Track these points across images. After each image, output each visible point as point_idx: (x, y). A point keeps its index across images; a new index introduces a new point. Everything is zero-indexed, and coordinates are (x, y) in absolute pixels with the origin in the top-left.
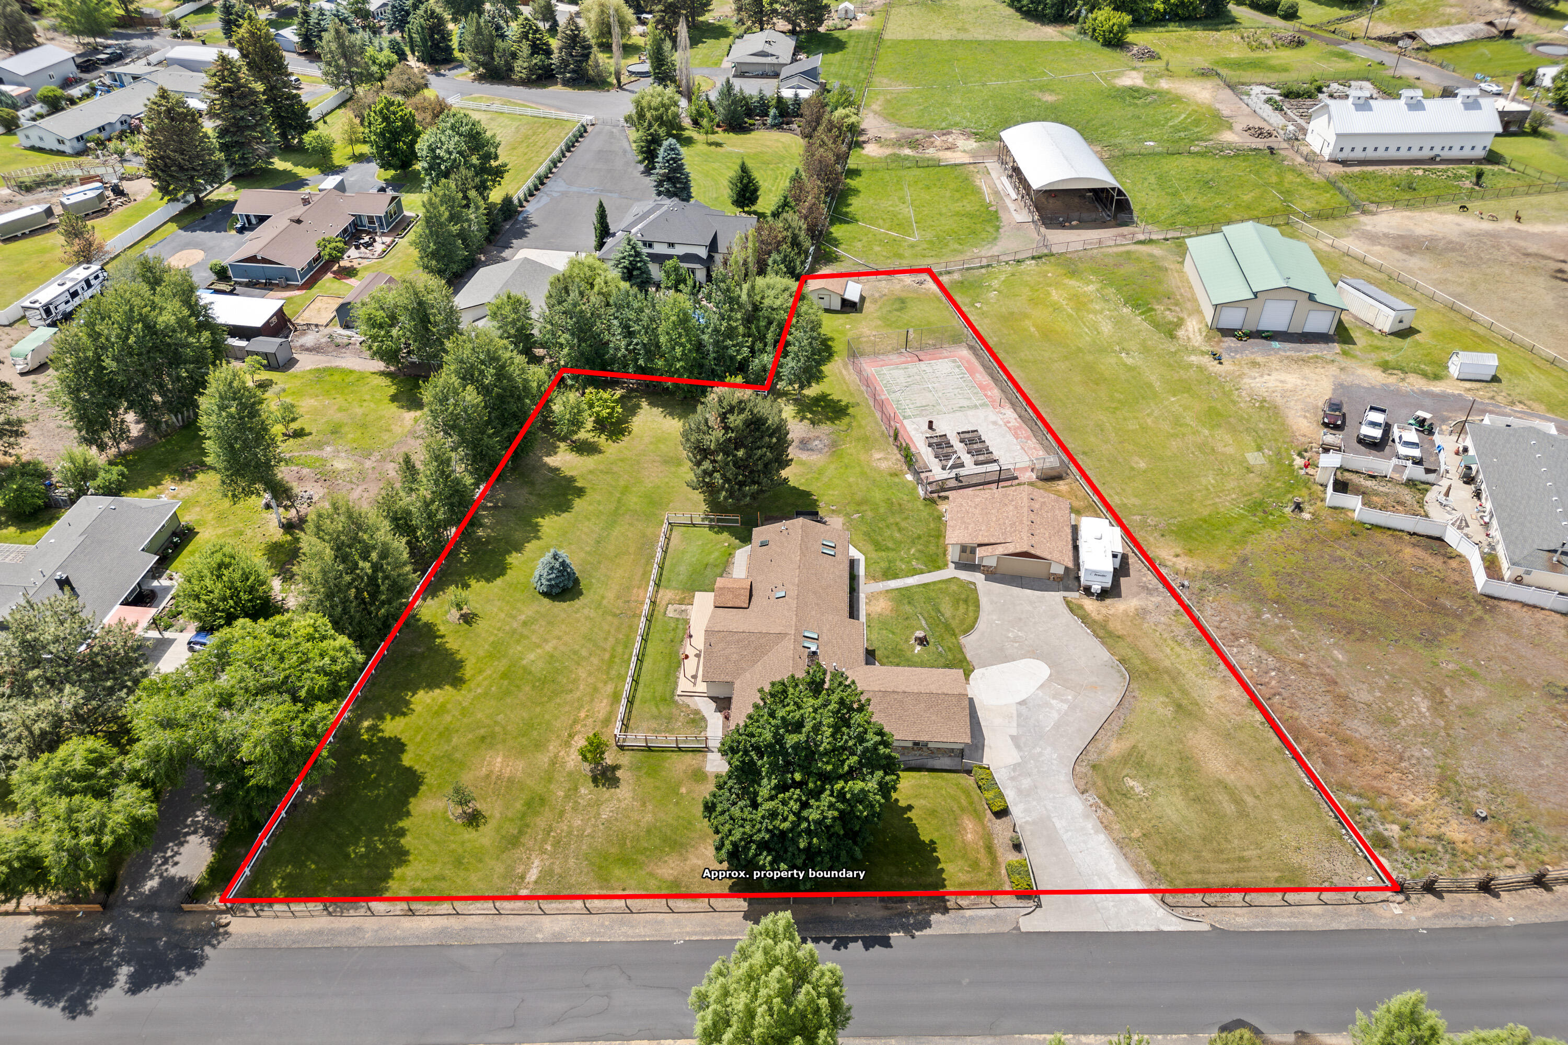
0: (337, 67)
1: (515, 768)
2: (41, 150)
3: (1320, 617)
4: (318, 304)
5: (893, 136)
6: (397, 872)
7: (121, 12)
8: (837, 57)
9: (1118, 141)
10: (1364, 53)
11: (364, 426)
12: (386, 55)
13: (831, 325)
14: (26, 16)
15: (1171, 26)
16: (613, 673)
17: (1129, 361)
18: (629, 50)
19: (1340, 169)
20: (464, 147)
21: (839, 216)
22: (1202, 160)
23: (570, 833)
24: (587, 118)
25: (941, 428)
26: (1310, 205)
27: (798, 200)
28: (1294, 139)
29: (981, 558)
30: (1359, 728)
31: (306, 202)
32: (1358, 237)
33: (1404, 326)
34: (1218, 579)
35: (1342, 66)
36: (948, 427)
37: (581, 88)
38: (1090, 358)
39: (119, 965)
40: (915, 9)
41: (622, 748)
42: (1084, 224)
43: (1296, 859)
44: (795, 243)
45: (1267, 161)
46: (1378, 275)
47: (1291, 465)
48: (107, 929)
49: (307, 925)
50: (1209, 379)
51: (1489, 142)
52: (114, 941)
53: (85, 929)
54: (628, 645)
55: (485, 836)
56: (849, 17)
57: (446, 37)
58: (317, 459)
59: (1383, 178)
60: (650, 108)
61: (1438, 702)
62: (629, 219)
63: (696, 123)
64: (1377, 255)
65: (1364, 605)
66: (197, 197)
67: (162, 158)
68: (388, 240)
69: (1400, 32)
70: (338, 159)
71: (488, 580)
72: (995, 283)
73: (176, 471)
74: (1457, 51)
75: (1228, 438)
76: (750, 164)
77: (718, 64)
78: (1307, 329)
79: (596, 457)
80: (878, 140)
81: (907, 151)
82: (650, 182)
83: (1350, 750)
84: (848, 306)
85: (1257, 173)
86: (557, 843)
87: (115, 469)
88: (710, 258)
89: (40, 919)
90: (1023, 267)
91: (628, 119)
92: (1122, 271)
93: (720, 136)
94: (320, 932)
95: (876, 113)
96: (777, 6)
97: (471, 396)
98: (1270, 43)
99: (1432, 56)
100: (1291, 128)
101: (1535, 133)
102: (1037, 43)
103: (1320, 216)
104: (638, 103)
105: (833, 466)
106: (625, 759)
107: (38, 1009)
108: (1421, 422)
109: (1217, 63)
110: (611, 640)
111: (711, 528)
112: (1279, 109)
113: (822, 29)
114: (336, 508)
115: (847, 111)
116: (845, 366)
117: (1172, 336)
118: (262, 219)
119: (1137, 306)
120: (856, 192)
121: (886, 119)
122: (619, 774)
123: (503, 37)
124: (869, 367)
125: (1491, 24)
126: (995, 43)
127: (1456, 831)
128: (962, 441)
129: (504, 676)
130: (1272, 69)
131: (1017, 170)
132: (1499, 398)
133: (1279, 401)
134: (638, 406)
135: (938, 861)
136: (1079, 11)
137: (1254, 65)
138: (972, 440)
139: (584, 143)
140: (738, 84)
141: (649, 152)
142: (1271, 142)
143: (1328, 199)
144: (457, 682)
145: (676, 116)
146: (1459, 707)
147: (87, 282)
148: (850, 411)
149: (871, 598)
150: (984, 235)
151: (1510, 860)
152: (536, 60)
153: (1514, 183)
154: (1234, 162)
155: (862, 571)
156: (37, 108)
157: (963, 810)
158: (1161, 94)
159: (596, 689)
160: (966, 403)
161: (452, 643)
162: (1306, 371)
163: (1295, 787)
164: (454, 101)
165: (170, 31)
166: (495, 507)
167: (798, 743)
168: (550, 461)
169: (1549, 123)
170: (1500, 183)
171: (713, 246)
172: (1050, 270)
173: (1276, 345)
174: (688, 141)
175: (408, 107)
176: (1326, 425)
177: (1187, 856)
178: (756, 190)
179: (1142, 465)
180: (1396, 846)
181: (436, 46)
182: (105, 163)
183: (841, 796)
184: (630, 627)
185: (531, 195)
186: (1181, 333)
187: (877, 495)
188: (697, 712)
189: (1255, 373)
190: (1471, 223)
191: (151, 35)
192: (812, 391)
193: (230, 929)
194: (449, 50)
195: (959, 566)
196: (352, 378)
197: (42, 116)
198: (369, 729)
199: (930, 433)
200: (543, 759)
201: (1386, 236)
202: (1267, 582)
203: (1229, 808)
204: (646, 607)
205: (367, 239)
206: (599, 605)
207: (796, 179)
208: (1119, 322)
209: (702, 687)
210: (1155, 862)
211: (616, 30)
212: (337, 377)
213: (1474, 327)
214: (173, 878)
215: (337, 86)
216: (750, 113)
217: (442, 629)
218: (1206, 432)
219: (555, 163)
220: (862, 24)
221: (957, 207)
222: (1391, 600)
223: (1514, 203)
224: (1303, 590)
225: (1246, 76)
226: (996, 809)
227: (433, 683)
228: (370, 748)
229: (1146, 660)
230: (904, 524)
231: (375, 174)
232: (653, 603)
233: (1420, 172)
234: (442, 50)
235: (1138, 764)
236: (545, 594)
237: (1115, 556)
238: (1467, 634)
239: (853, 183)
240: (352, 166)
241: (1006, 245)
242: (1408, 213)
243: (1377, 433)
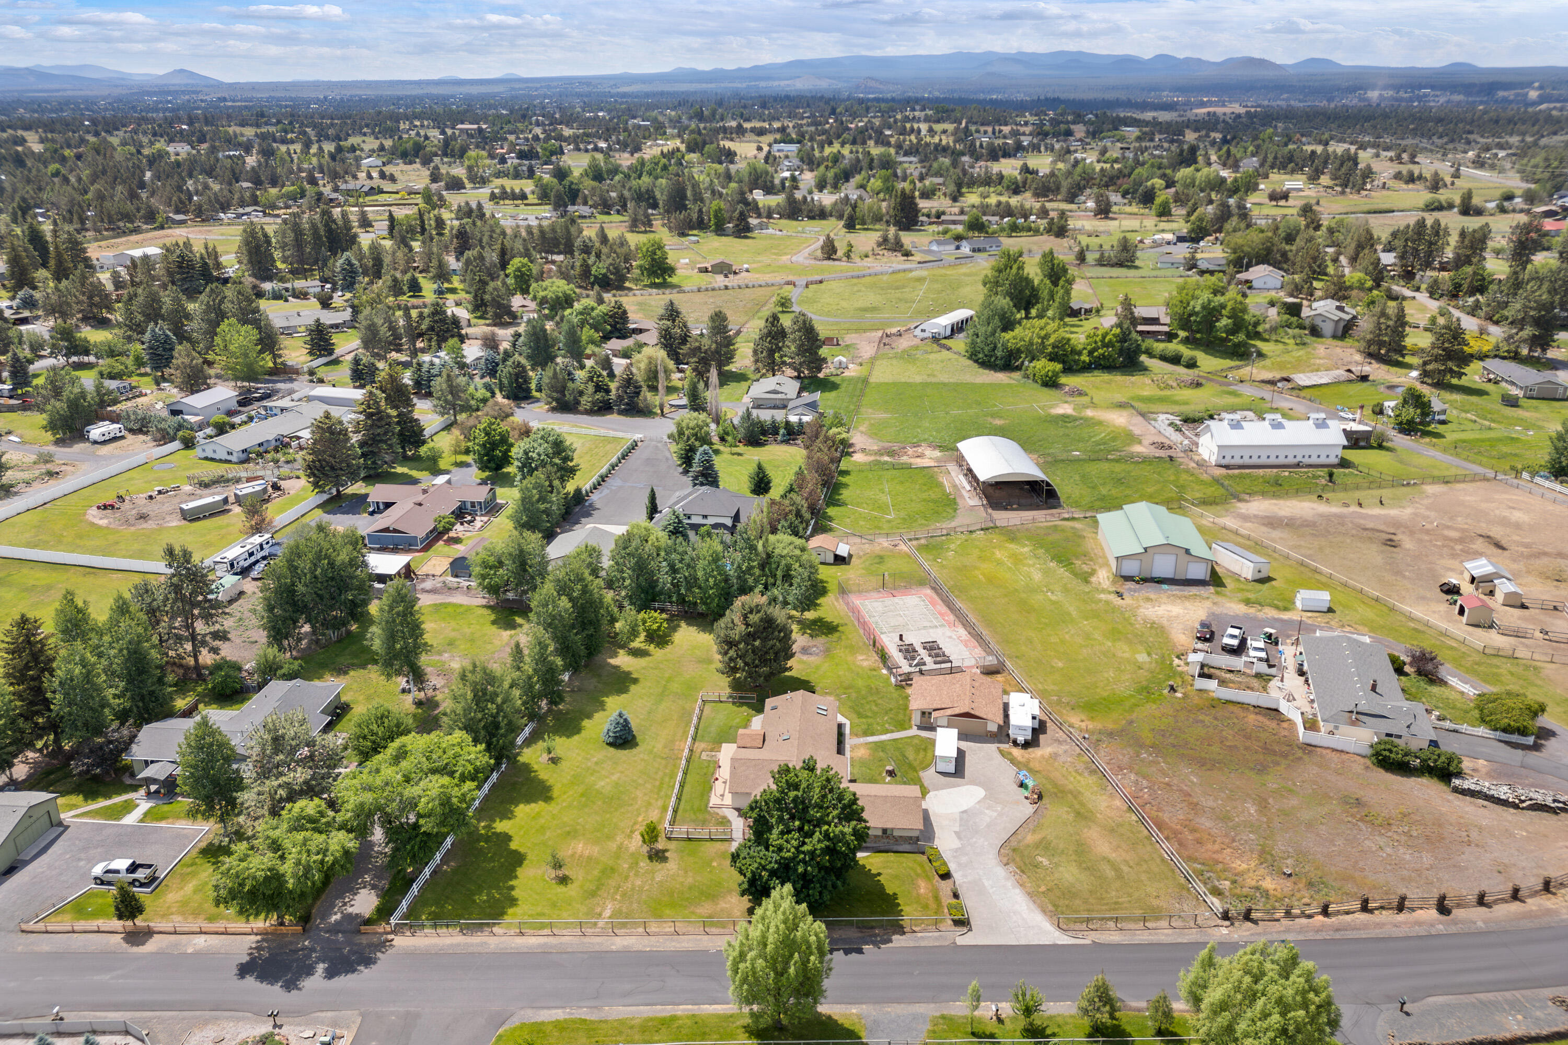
0: (446, 401)
1: (594, 850)
2: (212, 460)
3: (1182, 756)
4: (433, 562)
5: (875, 448)
6: (510, 911)
7: (271, 364)
8: (833, 394)
9: (1051, 451)
10: (1248, 391)
11: (472, 640)
12: (482, 393)
13: (825, 573)
14: (205, 367)
15: (1096, 373)
16: (662, 793)
17: (1054, 598)
18: (671, 390)
19: (1224, 471)
20: (551, 451)
21: (833, 501)
22: (1117, 465)
23: (633, 889)
24: (637, 436)
25: (908, 639)
26: (1198, 495)
27: (801, 487)
28: (1189, 451)
29: (936, 719)
30: (1205, 823)
31: (425, 491)
32: (1235, 518)
33: (1262, 575)
34: (1111, 734)
35: (1231, 400)
36: (915, 639)
37: (632, 416)
38: (1024, 596)
39: (317, 963)
40: (894, 362)
41: (669, 839)
42: (1022, 507)
43: (1155, 902)
44: (798, 514)
45: (1168, 465)
46: (1248, 543)
47: (1171, 664)
48: (306, 943)
49: (448, 941)
50: (1115, 609)
51: (1340, 452)
52: (313, 950)
53: (291, 943)
54: (673, 776)
55: (571, 891)
56: (842, 367)
57: (527, 381)
58: (438, 661)
59: (1257, 478)
60: (688, 428)
61: (1263, 805)
62: (673, 499)
63: (722, 439)
64: (1246, 529)
65: (1215, 748)
66: (338, 491)
67: (319, 461)
68: (485, 519)
69: (1278, 376)
70: (443, 464)
71: (568, 737)
72: (952, 546)
73: (334, 669)
74: (1324, 390)
75: (1125, 647)
76: (764, 465)
77: (739, 399)
78: (1190, 576)
79: (647, 659)
80: (863, 450)
81: (886, 458)
82: (688, 480)
83: (1198, 835)
84: (839, 560)
85: (1159, 474)
86: (624, 895)
87: (297, 663)
88: (734, 526)
89: (259, 938)
90: (974, 535)
91: (670, 436)
92: (1050, 538)
93: (741, 448)
94: (458, 945)
95: (862, 432)
96: (786, 359)
97: (564, 603)
98: (1175, 385)
99: (1302, 394)
100: (1186, 442)
101: (1380, 447)
102: (991, 384)
103: (1205, 502)
104: (679, 425)
105: (826, 665)
106: (672, 845)
107: (264, 986)
108: (1269, 636)
109: (1133, 398)
110: (660, 773)
111: (734, 703)
112: (1179, 430)
113: (821, 375)
114: (475, 666)
115: (839, 430)
116: (837, 600)
117: (1087, 581)
118: (388, 505)
119: (1061, 562)
120: (846, 486)
121: (870, 436)
122: (667, 854)
123: (573, 380)
124: (857, 601)
125: (1349, 371)
126: (957, 384)
127: (1269, 884)
128: (925, 648)
129: (583, 795)
130: (1176, 403)
131: (970, 470)
132: (1332, 623)
133: (1165, 622)
134: (679, 626)
135: (899, 905)
136: (1023, 363)
137: (1162, 400)
138: (932, 648)
139: (635, 453)
140: (755, 413)
141: (687, 459)
142: (1170, 453)
143: (1213, 491)
144: (548, 799)
145: (708, 434)
146: (1278, 810)
147: (261, 545)
148: (840, 628)
149: (853, 748)
150: (945, 514)
151: (1306, 900)
152: (599, 396)
153: (1359, 480)
154: (1141, 466)
155: (847, 731)
156: (209, 431)
157: (918, 875)
158: (1086, 419)
159: (649, 804)
160: (928, 624)
161: (543, 775)
162: (1187, 604)
163: (1158, 861)
164: (535, 425)
165: (307, 377)
166: (572, 691)
167: (797, 796)
168: (613, 661)
169: (1388, 440)
170: (1349, 481)
171: (736, 518)
172: (995, 538)
173: (1165, 587)
174: (717, 452)
175: (504, 426)
176: (1199, 638)
177: (1077, 902)
178: (769, 482)
179: (1060, 664)
180: (1227, 894)
181: (519, 386)
182: (264, 468)
183: (827, 835)
184: (674, 765)
185: (595, 488)
186: (1093, 579)
187: (860, 683)
188: (724, 817)
189: (1148, 605)
190: (1322, 508)
191: (292, 380)
192: (810, 615)
193: (394, 943)
194: (529, 390)
195: (920, 728)
196: (462, 610)
197: (211, 437)
198: (484, 828)
199: (900, 643)
200: (613, 846)
201: (1256, 516)
202: (1147, 736)
203: (1110, 874)
204: (686, 752)
205: (469, 518)
206: (651, 752)
207: (800, 473)
208: (1046, 572)
209: (728, 800)
210: (1054, 905)
211: (661, 375)
212: (450, 609)
213: (1318, 576)
214: (351, 914)
215: (443, 414)
216: (764, 432)
217: (536, 767)
218: (1110, 644)
219: (613, 467)
220: (853, 371)
221: (925, 496)
222: (1235, 746)
223: (1358, 494)
224: (1171, 740)
225: (1153, 408)
226: (941, 872)
227: (530, 799)
228: (487, 839)
229: (1055, 785)
230: (880, 701)
231: (474, 474)
232: (691, 751)
233: (1287, 474)
234: (524, 390)
235: (1046, 848)
236: (610, 744)
237: (1034, 718)
238: (1289, 766)
239: (843, 480)
240: (454, 469)
241: (961, 520)
242: (1274, 501)
243: (1235, 642)
